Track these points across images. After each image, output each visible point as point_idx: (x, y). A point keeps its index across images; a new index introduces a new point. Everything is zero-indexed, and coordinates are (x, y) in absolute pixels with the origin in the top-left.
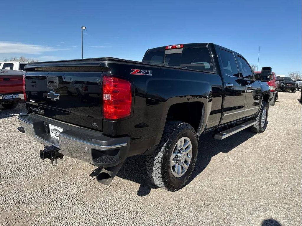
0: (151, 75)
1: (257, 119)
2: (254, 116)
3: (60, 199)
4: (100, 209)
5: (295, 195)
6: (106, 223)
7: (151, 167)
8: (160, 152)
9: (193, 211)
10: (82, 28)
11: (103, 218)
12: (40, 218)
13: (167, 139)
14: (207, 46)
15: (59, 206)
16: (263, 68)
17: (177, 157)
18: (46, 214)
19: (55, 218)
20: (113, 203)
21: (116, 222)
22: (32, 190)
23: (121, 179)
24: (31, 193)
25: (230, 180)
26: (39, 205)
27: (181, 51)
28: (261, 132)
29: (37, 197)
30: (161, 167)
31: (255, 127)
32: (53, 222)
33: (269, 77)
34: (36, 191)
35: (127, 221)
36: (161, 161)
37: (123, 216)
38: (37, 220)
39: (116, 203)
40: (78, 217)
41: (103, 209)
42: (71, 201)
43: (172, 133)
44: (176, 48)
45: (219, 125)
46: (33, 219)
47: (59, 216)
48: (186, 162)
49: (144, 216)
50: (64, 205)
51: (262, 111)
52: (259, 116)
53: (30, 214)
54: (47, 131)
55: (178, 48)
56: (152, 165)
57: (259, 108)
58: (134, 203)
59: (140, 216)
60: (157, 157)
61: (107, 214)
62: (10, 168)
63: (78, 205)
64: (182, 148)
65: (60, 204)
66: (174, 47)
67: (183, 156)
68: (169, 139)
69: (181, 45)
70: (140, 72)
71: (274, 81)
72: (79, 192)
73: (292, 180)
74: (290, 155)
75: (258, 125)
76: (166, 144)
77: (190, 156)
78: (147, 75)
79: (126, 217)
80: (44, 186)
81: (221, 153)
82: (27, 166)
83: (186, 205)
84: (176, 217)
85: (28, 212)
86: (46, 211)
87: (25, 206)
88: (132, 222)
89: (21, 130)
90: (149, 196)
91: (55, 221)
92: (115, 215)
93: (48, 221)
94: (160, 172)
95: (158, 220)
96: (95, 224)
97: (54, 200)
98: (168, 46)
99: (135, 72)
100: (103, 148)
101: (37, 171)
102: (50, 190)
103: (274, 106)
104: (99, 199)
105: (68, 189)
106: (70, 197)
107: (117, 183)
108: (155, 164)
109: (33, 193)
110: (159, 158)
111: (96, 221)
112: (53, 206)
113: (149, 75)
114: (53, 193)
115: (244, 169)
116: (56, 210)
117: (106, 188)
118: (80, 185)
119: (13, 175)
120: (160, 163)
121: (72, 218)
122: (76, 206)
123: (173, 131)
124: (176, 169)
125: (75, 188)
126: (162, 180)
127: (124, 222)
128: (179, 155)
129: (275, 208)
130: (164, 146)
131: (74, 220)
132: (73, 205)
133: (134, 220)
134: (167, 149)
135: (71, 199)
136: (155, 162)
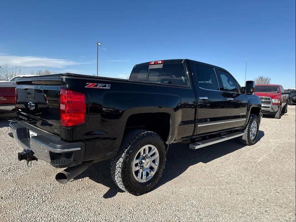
0: (109, 88)
1: (245, 131)
2: (242, 128)
3: (34, 197)
4: (64, 208)
5: (255, 205)
6: (64, 219)
7: (114, 172)
8: (121, 157)
9: (147, 214)
10: (98, 44)
11: (64, 215)
12: (10, 212)
13: (129, 146)
14: (183, 62)
15: (31, 203)
16: (246, 82)
17: (141, 163)
18: (17, 208)
19: (23, 212)
20: (78, 203)
21: (74, 218)
22: (13, 188)
23: (95, 182)
24: (11, 190)
25: (198, 188)
26: (14, 201)
27: (161, 66)
28: (250, 144)
29: (15, 194)
30: (121, 172)
31: (244, 139)
32: (20, 215)
33: (252, 90)
34: (17, 189)
35: (83, 218)
36: (122, 166)
37: (82, 214)
38: (8, 213)
39: (80, 203)
40: (43, 213)
41: (67, 207)
42: (43, 199)
43: (134, 140)
44: (158, 64)
45: (193, 135)
46: (4, 212)
47: (27, 211)
48: (151, 168)
49: (100, 215)
50: (36, 202)
51: (251, 124)
52: (247, 128)
53: (3, 208)
54: (28, 136)
55: (160, 64)
56: (115, 169)
57: (246, 120)
58: (97, 204)
59: (97, 215)
60: (118, 162)
61: (69, 211)
62: (3, 169)
63: (47, 203)
64: (147, 155)
65: (32, 200)
66: (156, 63)
67: (148, 163)
68: (130, 146)
69: (162, 61)
70: (96, 86)
71: (279, 94)
72: (52, 192)
73: (259, 191)
74: (269, 168)
75: (247, 137)
76: (126, 150)
77: (157, 163)
78: (104, 88)
79: (84, 215)
80: (26, 185)
81: (201, 163)
82: (18, 168)
83: (143, 208)
84: (129, 218)
85: (3, 206)
86: (19, 206)
87: (2, 201)
88: (87, 219)
89: (11, 135)
90: (113, 199)
91: (22, 215)
92: (75, 212)
93: (16, 214)
94: (120, 176)
95: (111, 219)
96: (55, 219)
97: (28, 197)
98: (151, 62)
99: (91, 85)
100: (58, 151)
101: (24, 172)
102: (29, 189)
103: (279, 119)
104: (67, 198)
105: (44, 189)
106: (43, 196)
107: (89, 186)
108: (116, 169)
109: (13, 190)
110: (119, 163)
111: (56, 216)
112: (25, 202)
113: (107, 88)
114: (30, 191)
115: (216, 179)
116: (26, 206)
117: (78, 190)
118: (56, 186)
119: (3, 175)
120: (120, 168)
121: (37, 213)
122: (45, 204)
123: (136, 138)
124: (140, 175)
125: (50, 188)
126: (122, 184)
127: (81, 219)
128: (143, 161)
129: (227, 216)
130: (125, 152)
131: (38, 215)
132: (43, 202)
133: (90, 218)
134: (128, 155)
135: (43, 198)
136: (117, 167)
